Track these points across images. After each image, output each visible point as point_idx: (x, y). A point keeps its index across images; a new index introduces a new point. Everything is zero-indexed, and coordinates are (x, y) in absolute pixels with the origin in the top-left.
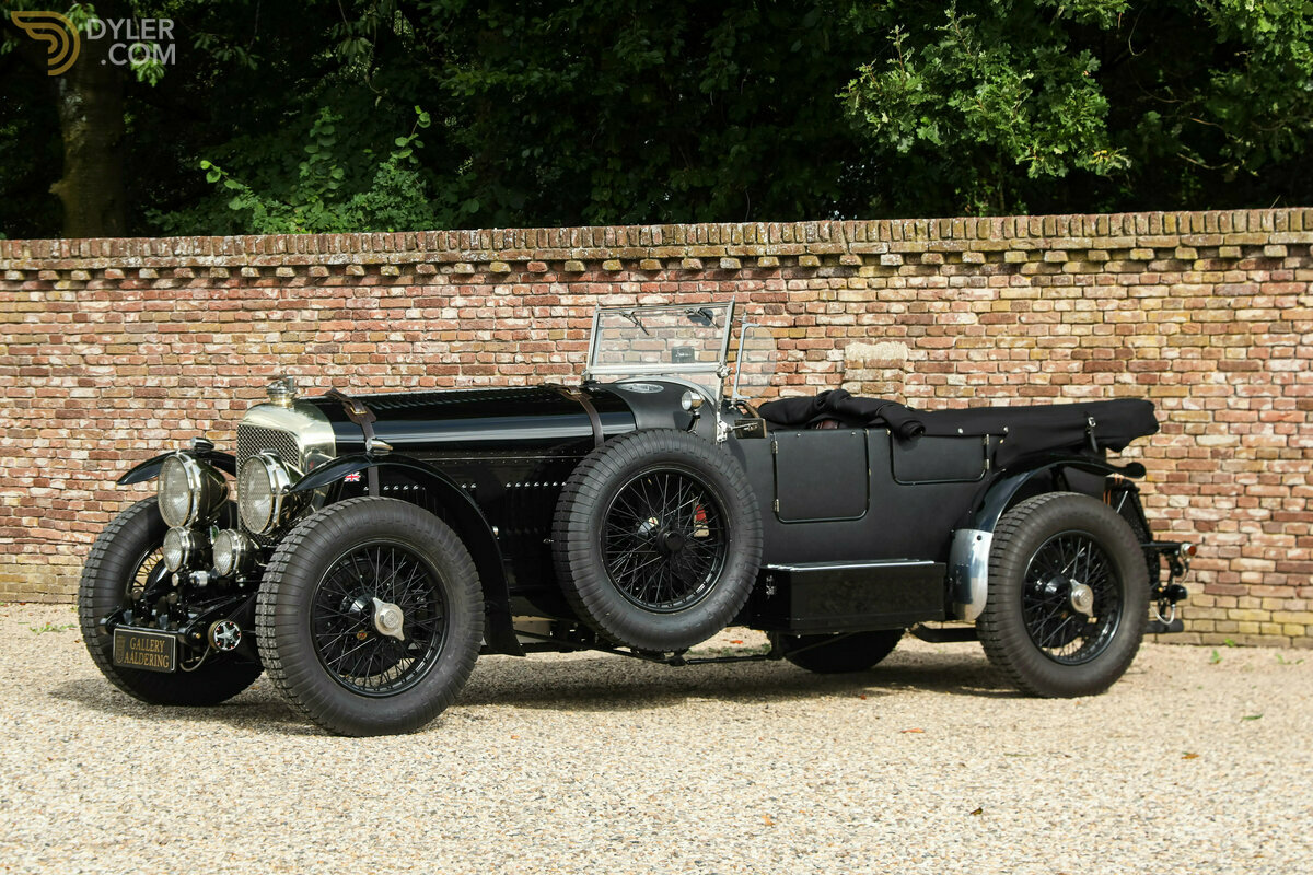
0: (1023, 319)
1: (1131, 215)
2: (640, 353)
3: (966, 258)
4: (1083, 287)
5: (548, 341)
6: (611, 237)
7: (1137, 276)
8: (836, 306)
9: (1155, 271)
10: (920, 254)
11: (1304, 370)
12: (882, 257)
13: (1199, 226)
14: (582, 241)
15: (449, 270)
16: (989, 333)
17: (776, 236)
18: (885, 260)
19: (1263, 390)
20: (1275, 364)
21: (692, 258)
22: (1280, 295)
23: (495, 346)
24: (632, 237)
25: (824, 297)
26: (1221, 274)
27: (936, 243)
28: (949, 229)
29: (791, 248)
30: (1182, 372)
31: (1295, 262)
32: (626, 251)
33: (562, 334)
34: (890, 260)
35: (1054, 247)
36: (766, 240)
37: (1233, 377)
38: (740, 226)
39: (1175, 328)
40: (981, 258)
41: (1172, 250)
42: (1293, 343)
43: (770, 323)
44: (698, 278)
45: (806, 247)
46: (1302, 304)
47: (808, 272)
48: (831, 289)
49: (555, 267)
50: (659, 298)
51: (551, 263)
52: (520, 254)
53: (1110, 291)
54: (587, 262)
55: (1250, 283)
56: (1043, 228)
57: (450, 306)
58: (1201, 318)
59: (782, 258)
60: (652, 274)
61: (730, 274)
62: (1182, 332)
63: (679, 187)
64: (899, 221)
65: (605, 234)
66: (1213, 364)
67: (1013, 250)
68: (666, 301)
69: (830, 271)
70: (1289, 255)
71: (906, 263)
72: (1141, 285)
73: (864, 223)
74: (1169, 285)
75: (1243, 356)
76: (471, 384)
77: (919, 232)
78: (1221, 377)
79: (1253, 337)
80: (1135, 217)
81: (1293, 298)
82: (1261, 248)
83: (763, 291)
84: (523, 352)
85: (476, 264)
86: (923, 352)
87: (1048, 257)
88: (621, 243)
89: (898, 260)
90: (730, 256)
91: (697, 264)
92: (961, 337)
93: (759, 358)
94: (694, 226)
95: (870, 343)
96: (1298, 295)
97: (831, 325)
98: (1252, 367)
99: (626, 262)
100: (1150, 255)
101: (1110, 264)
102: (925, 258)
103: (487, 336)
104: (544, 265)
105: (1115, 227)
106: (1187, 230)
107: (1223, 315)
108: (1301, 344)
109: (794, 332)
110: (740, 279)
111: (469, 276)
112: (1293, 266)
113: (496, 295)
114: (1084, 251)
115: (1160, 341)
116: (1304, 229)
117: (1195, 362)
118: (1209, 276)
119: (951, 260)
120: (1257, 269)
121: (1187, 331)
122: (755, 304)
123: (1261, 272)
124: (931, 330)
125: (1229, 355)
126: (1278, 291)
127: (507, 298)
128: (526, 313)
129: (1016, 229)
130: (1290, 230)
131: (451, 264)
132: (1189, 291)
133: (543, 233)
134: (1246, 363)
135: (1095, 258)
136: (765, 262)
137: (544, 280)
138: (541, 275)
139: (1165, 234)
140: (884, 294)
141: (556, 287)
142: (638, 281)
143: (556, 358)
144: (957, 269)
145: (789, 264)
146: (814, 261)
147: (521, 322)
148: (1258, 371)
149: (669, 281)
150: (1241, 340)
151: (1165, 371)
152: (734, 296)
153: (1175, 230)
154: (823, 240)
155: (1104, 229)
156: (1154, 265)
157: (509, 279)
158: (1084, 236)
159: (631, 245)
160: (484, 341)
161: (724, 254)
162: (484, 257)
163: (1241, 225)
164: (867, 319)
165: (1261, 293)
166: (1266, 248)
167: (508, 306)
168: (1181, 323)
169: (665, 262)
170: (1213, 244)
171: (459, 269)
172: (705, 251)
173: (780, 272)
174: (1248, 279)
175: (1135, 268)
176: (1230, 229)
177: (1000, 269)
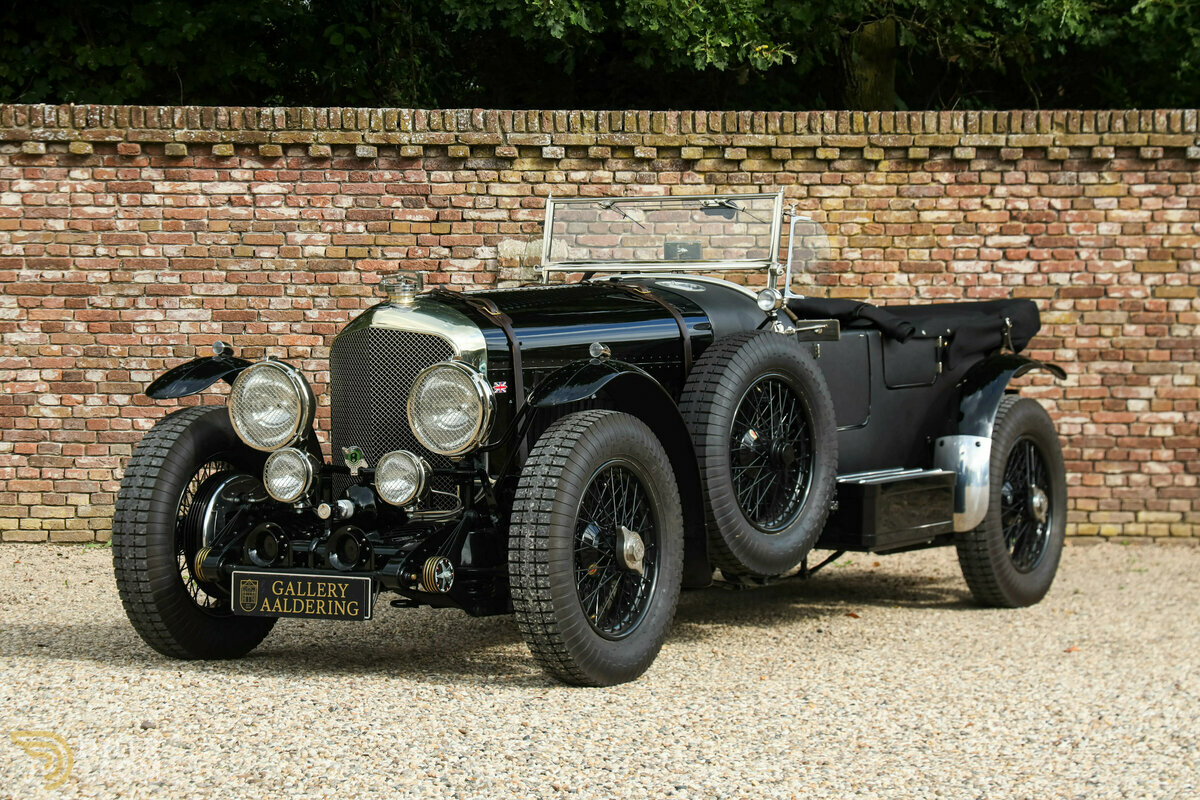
0: (696, 217)
1: (819, 113)
2: (254, 248)
3: (639, 153)
4: (760, 186)
5: (138, 233)
6: (223, 118)
7: (819, 175)
8: (487, 201)
9: (838, 170)
10: (586, 148)
11: (987, 272)
12: (545, 149)
13: (888, 126)
14: (188, 122)
15: (13, 150)
16: (658, 231)
17: (421, 124)
18: (548, 152)
19: (946, 291)
20: (959, 266)
21: (322, 144)
22: (965, 197)
23: (71, 237)
24: (251, 119)
25: (473, 190)
26: (905, 175)
27: (605, 136)
28: (620, 122)
29: (440, 137)
30: (863, 273)
31: (982, 165)
32: (241, 134)
33: (157, 224)
34: (553, 153)
35: (735, 144)
36: (410, 127)
37: (916, 279)
38: (380, 111)
39: (857, 229)
40: (653, 152)
41: (861, 150)
42: (977, 245)
43: (409, 217)
44: (324, 166)
45: (457, 137)
46: (987, 207)
47: (455, 163)
48: (480, 182)
49: (148, 150)
50: (277, 188)
51: (144, 145)
52: (109, 134)
53: (790, 190)
54: (191, 145)
55: (934, 185)
56: (724, 123)
57: (12, 191)
58: (885, 219)
59: (426, 147)
60: (269, 160)
61: (364, 162)
62: (864, 232)
63: (86, 65)
64: (564, 112)
65: (216, 115)
66: (895, 265)
67: (690, 145)
68: (285, 190)
69: (480, 163)
70: (977, 158)
71: (567, 156)
72: (822, 184)
73: (523, 113)
74: (851, 185)
75: (926, 257)
76: (38, 279)
77: (587, 124)
78: (903, 278)
79: (936, 238)
80: (823, 116)
81: (978, 200)
82: (951, 150)
83: (401, 183)
84: (106, 243)
85: (48, 144)
86: (585, 250)
87: (729, 154)
88: (236, 125)
89: (560, 152)
90: (368, 144)
91: (326, 150)
92: (628, 235)
93: (396, 255)
94: (325, 110)
95: (526, 240)
96: (982, 197)
97: (480, 220)
98: (936, 269)
99: (239, 147)
100: (836, 153)
101: (791, 162)
102: (593, 152)
103: (60, 225)
104: (138, 146)
105: (801, 124)
106: (876, 130)
107: (907, 216)
108: (985, 245)
109: (437, 228)
110: (374, 169)
111: (38, 156)
112: (979, 168)
113: (72, 179)
114: (767, 149)
115: (842, 242)
116: (995, 132)
117: (877, 263)
118: (893, 177)
119: (619, 154)
120: (943, 170)
121: (869, 231)
122: (392, 196)
123: (947, 174)
124: (594, 227)
125: (913, 257)
126: (964, 193)
127: (86, 183)
128: (110, 200)
129: (694, 124)
130: (980, 132)
131: (18, 143)
132: (872, 192)
133: (139, 111)
134: (929, 265)
135: (779, 156)
136: (409, 151)
137: (134, 164)
138: (130, 158)
139: (853, 133)
140: (541, 188)
141: (147, 173)
142: (251, 168)
143: (148, 252)
144: (625, 164)
145: (432, 154)
146: (463, 151)
147: (103, 211)
148: (941, 272)
149: (288, 169)
150: (925, 241)
151: (846, 272)
152: (368, 187)
153: (862, 129)
154: (476, 129)
155: (789, 126)
156: (838, 165)
157: (89, 162)
158: (767, 133)
159: (248, 128)
160: (55, 231)
161: (360, 141)
162: (62, 135)
163: (931, 125)
164: (522, 215)
165: (947, 195)
166: (956, 150)
167: (87, 192)
168: (863, 224)
169: (286, 147)
170: (903, 144)
171: (29, 148)
172: (338, 137)
173: (422, 163)
174: (933, 180)
175: (817, 167)
176: (921, 131)
177: (672, 165)
